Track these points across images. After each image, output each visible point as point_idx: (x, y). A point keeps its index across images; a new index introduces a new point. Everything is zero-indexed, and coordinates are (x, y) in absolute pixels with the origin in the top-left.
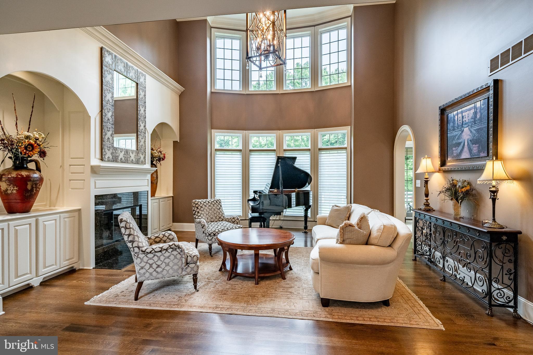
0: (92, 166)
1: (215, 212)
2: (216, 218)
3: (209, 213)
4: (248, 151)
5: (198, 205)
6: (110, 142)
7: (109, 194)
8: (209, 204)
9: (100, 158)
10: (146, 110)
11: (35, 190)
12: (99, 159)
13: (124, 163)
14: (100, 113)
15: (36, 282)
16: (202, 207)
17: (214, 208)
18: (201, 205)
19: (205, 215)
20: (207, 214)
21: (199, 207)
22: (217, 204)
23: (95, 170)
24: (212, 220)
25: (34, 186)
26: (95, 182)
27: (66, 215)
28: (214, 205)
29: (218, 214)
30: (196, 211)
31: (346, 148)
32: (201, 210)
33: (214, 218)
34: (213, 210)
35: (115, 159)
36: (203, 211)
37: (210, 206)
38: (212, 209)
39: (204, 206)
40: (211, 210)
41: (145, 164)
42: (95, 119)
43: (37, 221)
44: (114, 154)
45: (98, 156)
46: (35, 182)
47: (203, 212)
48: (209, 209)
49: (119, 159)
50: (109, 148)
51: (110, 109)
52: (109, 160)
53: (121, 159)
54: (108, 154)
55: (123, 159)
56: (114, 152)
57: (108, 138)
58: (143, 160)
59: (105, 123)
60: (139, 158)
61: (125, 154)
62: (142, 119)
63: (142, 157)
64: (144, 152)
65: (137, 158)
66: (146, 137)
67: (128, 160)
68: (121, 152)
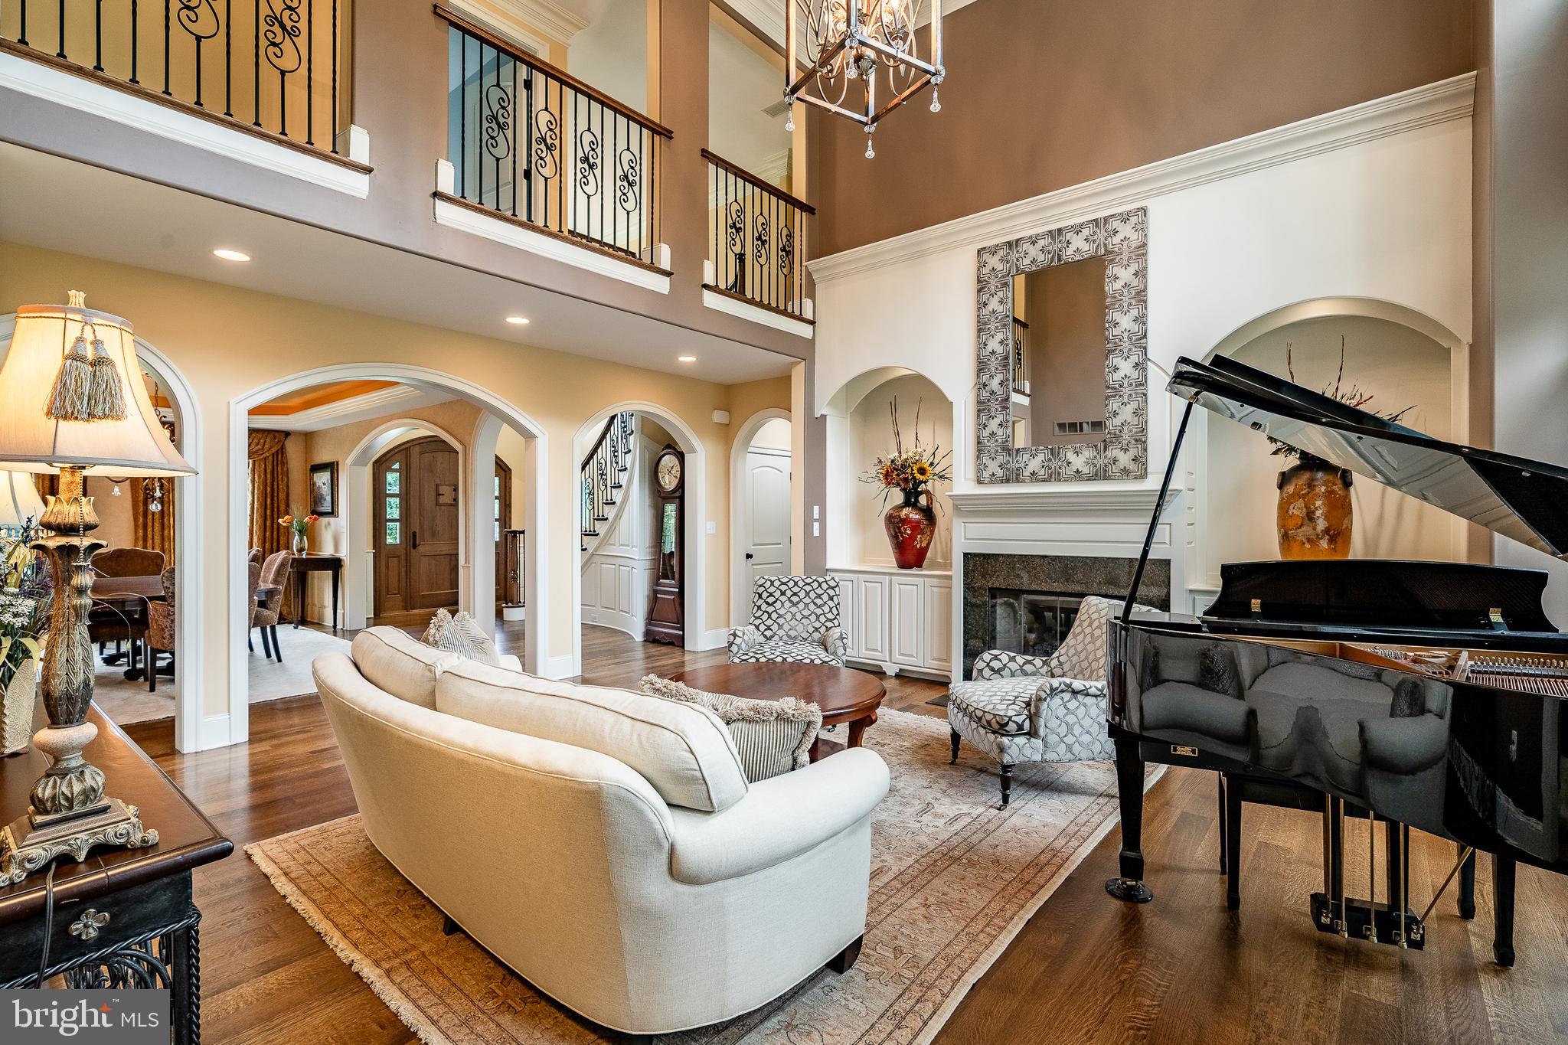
6: (997, 441)
9: (976, 478)
10: (1149, 311)
12: (973, 481)
13: (1047, 481)
25: (897, 530)
26: (965, 527)
27: (935, 581)
35: (1012, 476)
44: (1013, 465)
45: (971, 473)
49: (1027, 474)
50: (993, 455)
51: (996, 369)
52: (994, 479)
53: (1033, 473)
54: (993, 467)
55: (1042, 472)
56: (1011, 460)
57: (993, 434)
58: (1132, 467)
59: (984, 403)
60: (1106, 461)
61: (1050, 460)
62: (1125, 345)
63: (1124, 459)
64: (1136, 441)
65: (1100, 462)
66: (1145, 395)
67: (1059, 474)
68: (1034, 458)
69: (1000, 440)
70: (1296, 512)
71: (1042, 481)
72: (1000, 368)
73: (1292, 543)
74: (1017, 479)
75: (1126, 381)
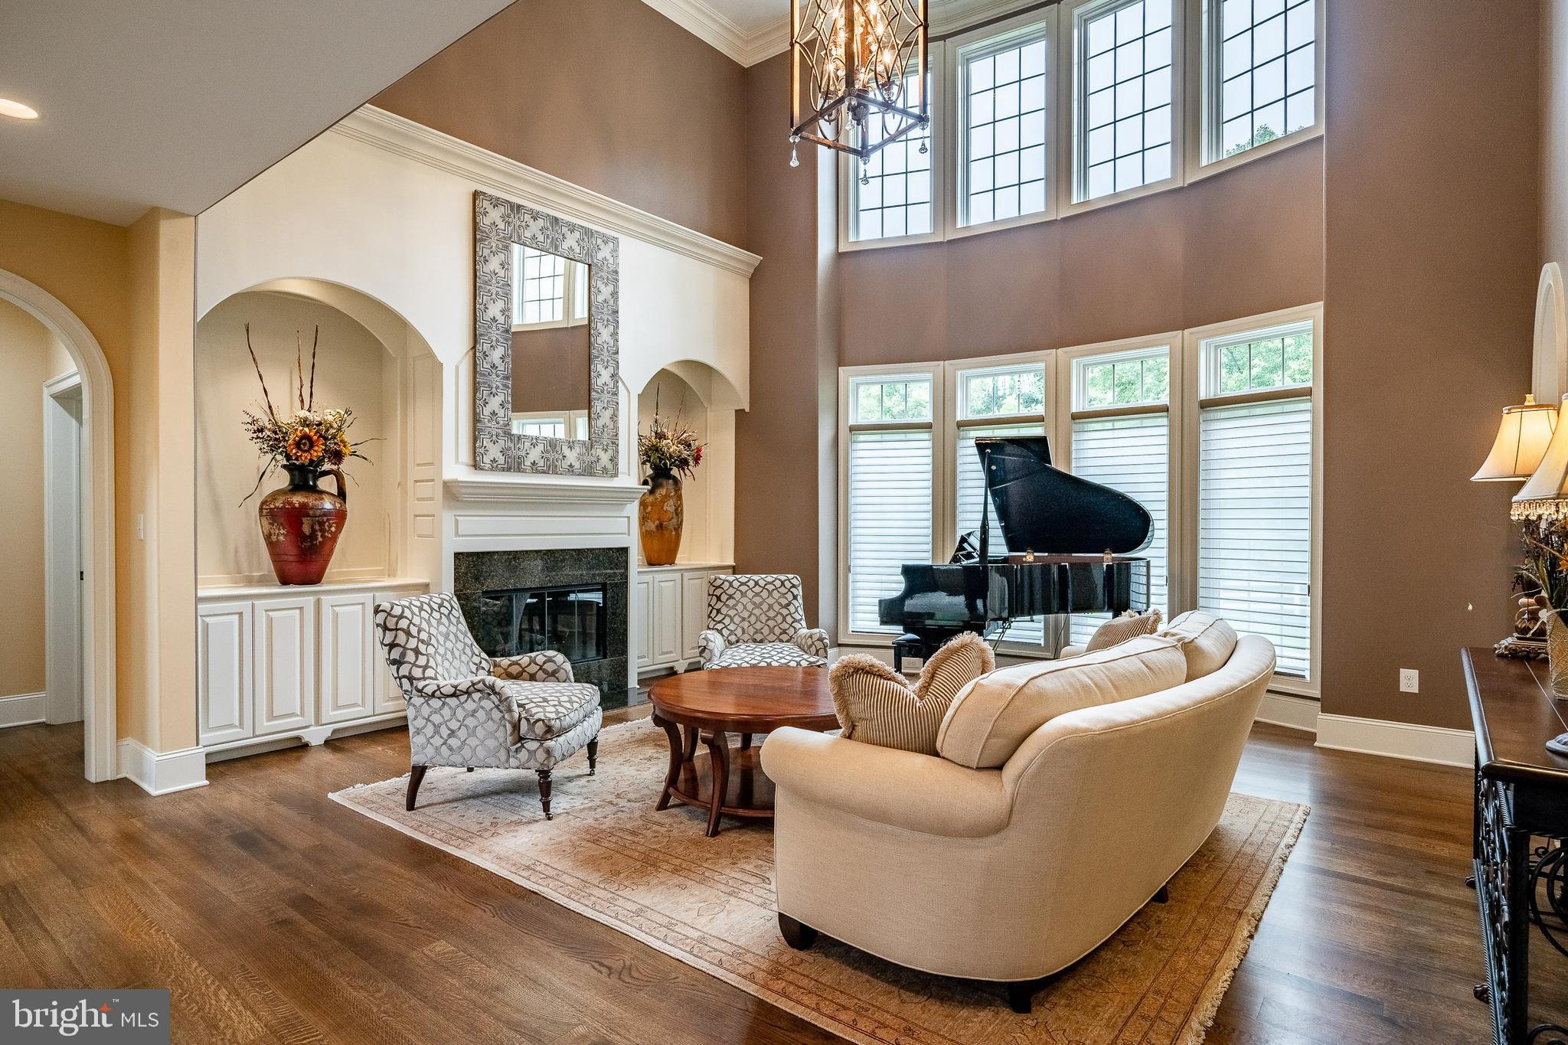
0: (445, 483)
1: (771, 614)
2: (772, 631)
3: (749, 617)
4: (951, 427)
5: (721, 591)
6: (498, 423)
7: (497, 552)
8: (757, 589)
9: (472, 463)
10: (620, 331)
11: (322, 536)
12: (468, 466)
13: (544, 473)
14: (471, 353)
15: (316, 736)
16: (731, 597)
17: (771, 601)
18: (731, 591)
19: (737, 620)
20: (744, 619)
21: (724, 598)
22: (783, 590)
23: (452, 492)
24: (759, 637)
25: (317, 527)
26: (457, 521)
28: (770, 593)
29: (779, 619)
30: (713, 608)
31: (1307, 393)
32: (727, 606)
33: (766, 631)
34: (765, 607)
35: (514, 465)
36: (734, 607)
37: (757, 594)
38: (761, 604)
39: (738, 596)
40: (758, 606)
41: (616, 475)
42: (457, 368)
43: (318, 603)
44: (514, 453)
45: (465, 454)
46: (317, 519)
47: (732, 613)
48: (754, 604)
49: (528, 463)
50: (494, 438)
51: (497, 341)
52: (494, 467)
53: (534, 463)
54: (494, 452)
55: (541, 463)
56: (512, 446)
57: (494, 413)
58: (610, 466)
59: (484, 375)
60: (593, 459)
61: (547, 452)
62: (605, 356)
63: (605, 458)
64: (613, 443)
65: (588, 459)
66: (618, 404)
67: (556, 466)
68: (534, 447)
69: (501, 423)
70: (669, 509)
71: (542, 473)
72: (502, 341)
73: (665, 532)
74: (518, 467)
75: (605, 388)
